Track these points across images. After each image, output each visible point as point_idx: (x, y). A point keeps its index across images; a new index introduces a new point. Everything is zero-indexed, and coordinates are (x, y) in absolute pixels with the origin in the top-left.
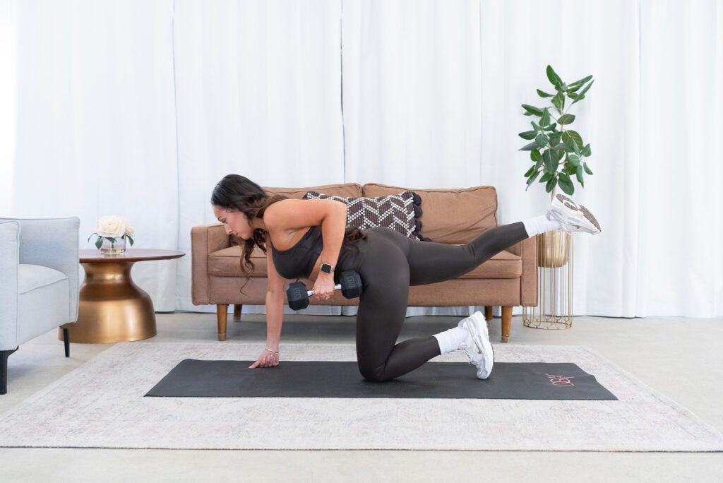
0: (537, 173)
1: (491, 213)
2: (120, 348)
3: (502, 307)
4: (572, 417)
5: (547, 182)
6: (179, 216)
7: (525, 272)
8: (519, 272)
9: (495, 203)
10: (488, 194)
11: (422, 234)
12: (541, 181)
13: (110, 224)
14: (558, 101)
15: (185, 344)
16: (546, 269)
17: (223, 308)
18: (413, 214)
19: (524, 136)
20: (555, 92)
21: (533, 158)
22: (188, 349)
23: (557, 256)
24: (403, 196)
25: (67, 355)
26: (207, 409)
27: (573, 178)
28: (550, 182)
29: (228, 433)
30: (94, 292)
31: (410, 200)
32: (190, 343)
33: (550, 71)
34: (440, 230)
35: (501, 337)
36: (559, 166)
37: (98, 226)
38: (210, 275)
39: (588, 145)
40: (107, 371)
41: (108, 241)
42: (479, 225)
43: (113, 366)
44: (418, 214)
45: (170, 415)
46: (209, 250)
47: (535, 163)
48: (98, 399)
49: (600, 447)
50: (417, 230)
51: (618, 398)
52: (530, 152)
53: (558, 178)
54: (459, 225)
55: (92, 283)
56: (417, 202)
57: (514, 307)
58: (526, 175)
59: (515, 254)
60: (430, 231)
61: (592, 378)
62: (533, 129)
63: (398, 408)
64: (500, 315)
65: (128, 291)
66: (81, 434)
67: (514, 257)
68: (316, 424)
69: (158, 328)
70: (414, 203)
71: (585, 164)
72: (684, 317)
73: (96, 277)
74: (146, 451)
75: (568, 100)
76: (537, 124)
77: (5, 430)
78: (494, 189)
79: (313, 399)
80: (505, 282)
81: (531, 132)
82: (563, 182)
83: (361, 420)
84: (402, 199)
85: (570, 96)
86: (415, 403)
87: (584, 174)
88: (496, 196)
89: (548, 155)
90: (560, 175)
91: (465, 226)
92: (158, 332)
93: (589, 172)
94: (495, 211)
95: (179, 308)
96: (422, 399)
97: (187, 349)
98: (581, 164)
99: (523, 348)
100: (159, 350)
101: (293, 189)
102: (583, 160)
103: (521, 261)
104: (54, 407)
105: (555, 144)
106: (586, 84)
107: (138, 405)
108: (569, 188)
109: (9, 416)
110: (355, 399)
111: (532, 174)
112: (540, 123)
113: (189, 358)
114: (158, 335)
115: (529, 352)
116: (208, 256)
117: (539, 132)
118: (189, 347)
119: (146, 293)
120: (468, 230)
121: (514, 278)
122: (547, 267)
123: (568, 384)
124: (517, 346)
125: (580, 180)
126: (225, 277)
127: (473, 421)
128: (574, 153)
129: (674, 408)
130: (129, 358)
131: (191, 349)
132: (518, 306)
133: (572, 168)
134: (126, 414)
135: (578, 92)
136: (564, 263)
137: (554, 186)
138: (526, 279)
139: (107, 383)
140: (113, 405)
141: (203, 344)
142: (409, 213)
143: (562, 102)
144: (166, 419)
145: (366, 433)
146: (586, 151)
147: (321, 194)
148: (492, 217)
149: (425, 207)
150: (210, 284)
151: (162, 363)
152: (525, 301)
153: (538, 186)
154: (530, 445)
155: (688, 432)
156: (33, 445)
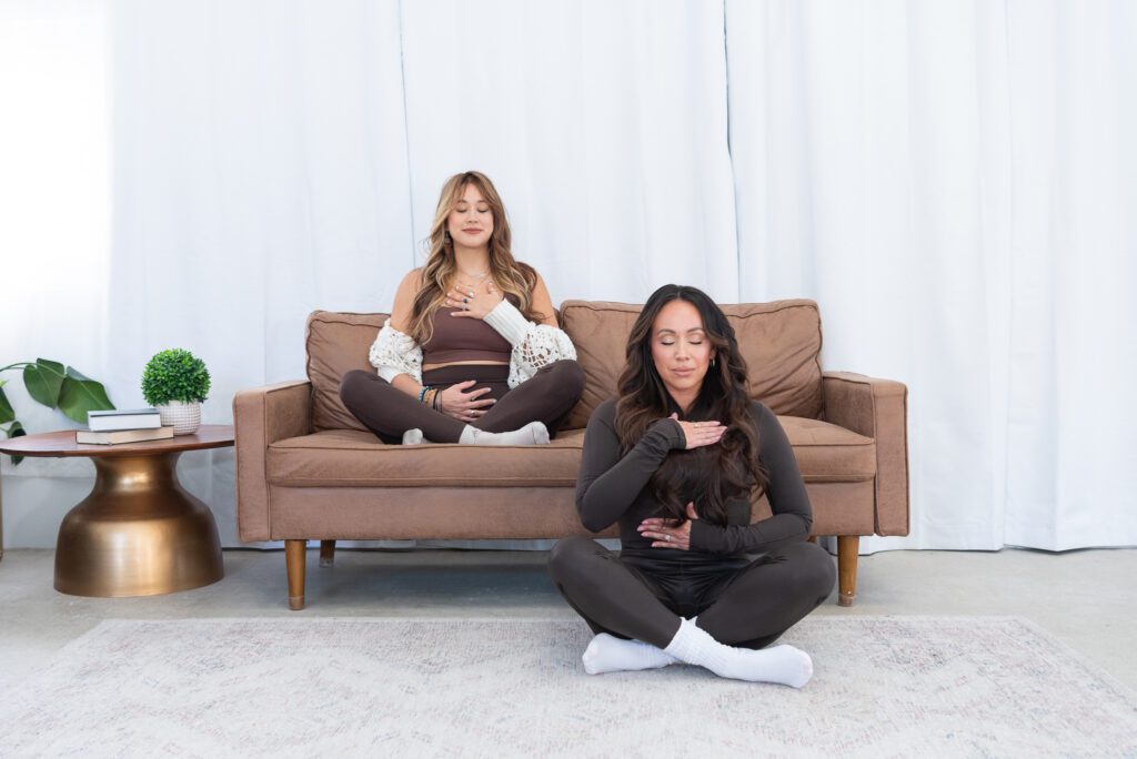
1: (809, 358)
3: (839, 538)
7: (883, 466)
8: (871, 469)
9: (816, 337)
10: (802, 316)
17: (296, 547)
22: (234, 632)
32: (240, 620)
35: (837, 595)
38: (270, 483)
40: (70, 687)
42: (787, 384)
43: (85, 674)
46: (268, 437)
57: (861, 538)
59: (861, 432)
64: (836, 553)
67: (859, 439)
78: (814, 308)
80: (843, 488)
88: (820, 322)
94: (817, 354)
100: (180, 637)
103: (873, 446)
120: (767, 396)
121: (861, 480)
126: (299, 487)
130: (120, 655)
131: (240, 632)
132: (871, 535)
138: (884, 483)
139: (66, 716)
141: (265, 620)
148: (811, 365)
150: (271, 501)
152: (884, 526)
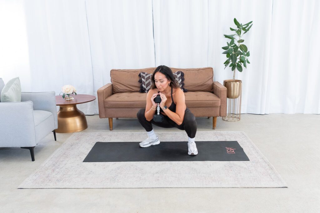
0: (229, 62)
1: (211, 78)
2: (74, 136)
3: (213, 117)
4: (231, 170)
5: (232, 67)
6: (93, 79)
7: (222, 104)
8: (220, 105)
9: (212, 75)
10: (210, 70)
11: (184, 88)
12: (230, 66)
13: (67, 89)
14: (239, 32)
15: (98, 133)
16: (232, 99)
17: (111, 119)
18: (181, 80)
19: (224, 48)
20: (237, 29)
21: (227, 57)
23: (235, 95)
24: (177, 73)
25: (56, 140)
26: (104, 168)
27: (242, 65)
28: (233, 67)
29: (111, 180)
30: (64, 114)
31: (180, 75)
33: (235, 20)
34: (191, 86)
36: (237, 60)
37: (63, 90)
38: (105, 107)
39: (249, 52)
40: (70, 148)
41: (67, 95)
42: (206, 83)
43: (72, 146)
44: (183, 80)
45: (92, 171)
46: (104, 98)
47: (228, 58)
48: (66, 163)
49: (239, 186)
50: (182, 86)
51: (250, 160)
52: (226, 54)
53: (236, 65)
54: (198, 83)
55: (63, 111)
56: (183, 75)
57: (217, 117)
58: (224, 63)
59: (218, 98)
60: (188, 86)
61: (242, 149)
62: (227, 46)
63: (171, 166)
65: (76, 113)
66: (61, 182)
68: (141, 175)
69: (88, 124)
70: (181, 76)
71: (247, 59)
72: (283, 114)
73: (64, 109)
74: (83, 189)
75: (243, 32)
76: (229, 43)
77: (35, 180)
78: (212, 69)
79: (142, 162)
80: (214, 108)
81: (226, 47)
82: (238, 67)
83: (157, 173)
84: (176, 74)
85: (243, 30)
86: (177, 164)
87: (247, 63)
88: (213, 72)
89: (233, 56)
90: (237, 64)
91: (201, 84)
92: (88, 126)
93: (249, 63)
94: (212, 77)
95: (96, 113)
96: (180, 162)
97: (98, 135)
98: (246, 59)
99: (220, 133)
100: (88, 137)
101: (136, 70)
102: (246, 58)
103: (220, 101)
104: (51, 168)
105: (236, 51)
106: (250, 25)
107: (80, 166)
108: (240, 69)
109: (36, 173)
110: (156, 162)
111: (227, 63)
112: (230, 43)
113: (99, 141)
114: (88, 128)
115: (222, 135)
116: (104, 101)
117: (230, 47)
118: (99, 135)
119: (83, 113)
120: (202, 85)
121: (218, 107)
122: (231, 98)
123: (233, 152)
124: (218, 132)
125: (245, 66)
126: (111, 108)
127: (196, 173)
128: (243, 56)
129: (268, 165)
130: (77, 141)
132: (219, 117)
133: (242, 61)
134: (76, 171)
135: (247, 28)
136: (238, 97)
137: (235, 68)
138: (222, 107)
139: (70, 155)
140: (72, 166)
142: (179, 80)
143: (240, 33)
144: (90, 173)
145: (158, 180)
146: (248, 55)
147: (146, 73)
148: (211, 80)
149: (185, 77)
150: (105, 111)
151: (89, 143)
152: (222, 115)
153: (229, 68)
154: (214, 185)
155: (271, 177)
156: (45, 188)
